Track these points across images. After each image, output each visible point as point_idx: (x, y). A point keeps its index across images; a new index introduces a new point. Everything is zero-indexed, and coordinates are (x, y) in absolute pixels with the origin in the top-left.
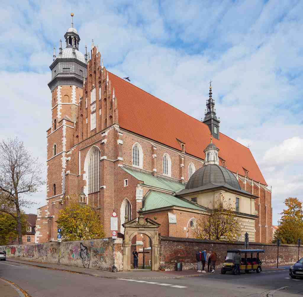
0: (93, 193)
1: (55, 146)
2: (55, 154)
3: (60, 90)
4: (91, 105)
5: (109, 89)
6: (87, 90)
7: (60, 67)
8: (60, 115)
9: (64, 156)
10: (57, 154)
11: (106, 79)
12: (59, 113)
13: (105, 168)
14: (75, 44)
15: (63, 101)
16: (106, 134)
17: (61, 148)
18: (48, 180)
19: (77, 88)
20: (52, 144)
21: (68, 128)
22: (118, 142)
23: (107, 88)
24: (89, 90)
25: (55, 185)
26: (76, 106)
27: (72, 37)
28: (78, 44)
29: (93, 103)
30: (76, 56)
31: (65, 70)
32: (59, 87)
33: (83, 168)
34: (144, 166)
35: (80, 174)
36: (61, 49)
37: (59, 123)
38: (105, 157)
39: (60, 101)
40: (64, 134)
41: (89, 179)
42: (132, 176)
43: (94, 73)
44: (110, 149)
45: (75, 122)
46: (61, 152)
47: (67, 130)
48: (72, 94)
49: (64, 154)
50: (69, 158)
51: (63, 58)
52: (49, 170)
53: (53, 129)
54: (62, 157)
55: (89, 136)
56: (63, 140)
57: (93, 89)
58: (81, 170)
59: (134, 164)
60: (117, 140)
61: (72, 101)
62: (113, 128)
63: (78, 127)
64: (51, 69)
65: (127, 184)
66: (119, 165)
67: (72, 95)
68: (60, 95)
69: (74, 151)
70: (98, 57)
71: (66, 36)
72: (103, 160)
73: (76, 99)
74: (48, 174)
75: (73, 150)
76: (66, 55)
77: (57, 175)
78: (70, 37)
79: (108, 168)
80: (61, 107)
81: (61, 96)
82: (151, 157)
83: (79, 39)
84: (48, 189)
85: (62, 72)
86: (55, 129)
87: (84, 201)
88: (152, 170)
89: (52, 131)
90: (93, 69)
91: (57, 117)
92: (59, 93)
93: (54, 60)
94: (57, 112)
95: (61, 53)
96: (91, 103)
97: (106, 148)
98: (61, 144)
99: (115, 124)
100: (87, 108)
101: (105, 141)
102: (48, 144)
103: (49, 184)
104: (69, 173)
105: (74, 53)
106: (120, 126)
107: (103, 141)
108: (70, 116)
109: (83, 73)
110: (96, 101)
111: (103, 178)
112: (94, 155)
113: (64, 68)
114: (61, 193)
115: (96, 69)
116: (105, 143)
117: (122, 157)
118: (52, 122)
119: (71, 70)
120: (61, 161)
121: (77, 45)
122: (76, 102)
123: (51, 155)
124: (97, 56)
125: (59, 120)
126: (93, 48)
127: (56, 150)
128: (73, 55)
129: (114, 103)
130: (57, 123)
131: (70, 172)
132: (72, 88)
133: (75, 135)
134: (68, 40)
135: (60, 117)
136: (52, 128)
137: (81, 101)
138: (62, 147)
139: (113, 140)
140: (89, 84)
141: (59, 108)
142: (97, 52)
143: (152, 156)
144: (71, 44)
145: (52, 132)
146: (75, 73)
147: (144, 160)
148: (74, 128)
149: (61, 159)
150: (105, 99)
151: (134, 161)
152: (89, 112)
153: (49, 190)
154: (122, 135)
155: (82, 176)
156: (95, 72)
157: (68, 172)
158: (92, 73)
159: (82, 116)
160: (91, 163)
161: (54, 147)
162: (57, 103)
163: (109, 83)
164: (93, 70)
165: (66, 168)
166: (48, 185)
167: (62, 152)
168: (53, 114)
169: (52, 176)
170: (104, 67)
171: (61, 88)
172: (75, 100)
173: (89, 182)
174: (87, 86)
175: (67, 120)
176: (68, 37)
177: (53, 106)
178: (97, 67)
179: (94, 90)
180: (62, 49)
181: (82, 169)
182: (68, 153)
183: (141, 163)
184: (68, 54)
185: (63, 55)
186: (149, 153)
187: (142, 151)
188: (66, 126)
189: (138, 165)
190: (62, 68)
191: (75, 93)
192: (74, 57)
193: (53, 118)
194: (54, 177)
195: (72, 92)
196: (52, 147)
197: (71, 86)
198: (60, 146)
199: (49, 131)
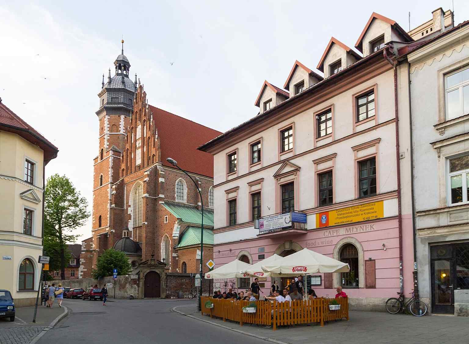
1: (102, 176)
3: (108, 120)
4: (137, 141)
10: (104, 184)
12: (107, 143)
13: (146, 205)
14: (125, 71)
16: (148, 172)
17: (107, 179)
18: (94, 210)
19: (126, 117)
20: (99, 173)
22: (159, 180)
23: (151, 128)
25: (100, 216)
26: (124, 136)
27: (122, 64)
28: (129, 70)
29: (139, 139)
30: (125, 86)
31: (113, 100)
32: (107, 117)
33: (129, 202)
34: (188, 201)
35: (125, 208)
36: (109, 78)
37: (106, 153)
38: (147, 195)
39: (108, 130)
40: (111, 164)
41: (134, 212)
42: (171, 214)
44: (152, 187)
47: (114, 161)
48: (120, 123)
49: (110, 186)
50: (115, 192)
51: (111, 87)
52: (95, 199)
54: (109, 188)
55: (135, 170)
56: (109, 171)
58: (126, 203)
59: (177, 199)
60: (158, 178)
61: (120, 130)
62: (155, 167)
64: (99, 97)
65: (166, 221)
66: (160, 202)
67: (120, 125)
68: (108, 124)
70: (143, 96)
71: (115, 63)
72: (145, 197)
73: (124, 128)
74: (94, 205)
75: (119, 183)
76: (114, 84)
77: (103, 206)
78: (120, 65)
79: (150, 205)
80: (108, 136)
81: (109, 126)
82: (195, 192)
83: (129, 66)
84: (93, 221)
85: (110, 101)
86: (102, 159)
88: (197, 204)
89: (99, 160)
91: (104, 147)
92: (107, 122)
93: (103, 88)
94: (104, 141)
95: (109, 83)
96: (137, 139)
98: (108, 174)
100: (133, 143)
101: (147, 179)
102: (95, 173)
104: (114, 207)
105: (123, 82)
107: (145, 180)
108: (118, 146)
110: (141, 137)
113: (112, 97)
114: (107, 225)
116: (147, 181)
117: (163, 194)
118: (99, 151)
119: (120, 99)
120: (107, 192)
121: (127, 71)
122: (124, 131)
123: (97, 186)
125: (107, 150)
127: (103, 180)
128: (122, 84)
130: (104, 153)
132: (120, 118)
133: (121, 168)
134: (118, 67)
135: (108, 147)
136: (99, 157)
138: (109, 177)
140: (135, 120)
141: (107, 138)
142: (143, 91)
145: (99, 161)
146: (124, 102)
147: (188, 194)
149: (108, 190)
153: (94, 222)
154: (164, 173)
155: (127, 210)
158: (138, 110)
161: (100, 178)
162: (105, 133)
163: (153, 123)
166: (94, 216)
167: (109, 183)
168: (100, 143)
169: (98, 207)
171: (109, 117)
173: (134, 215)
175: (114, 150)
176: (118, 65)
177: (100, 135)
179: (140, 127)
180: (111, 77)
182: (114, 187)
183: (185, 197)
184: (117, 83)
185: (112, 85)
186: (193, 187)
187: (186, 186)
188: (114, 157)
189: (183, 200)
190: (110, 97)
191: (124, 122)
192: (123, 86)
193: (100, 147)
194: (100, 208)
195: (121, 122)
196: (99, 176)
197: (119, 116)
198: (107, 177)
199: (96, 160)
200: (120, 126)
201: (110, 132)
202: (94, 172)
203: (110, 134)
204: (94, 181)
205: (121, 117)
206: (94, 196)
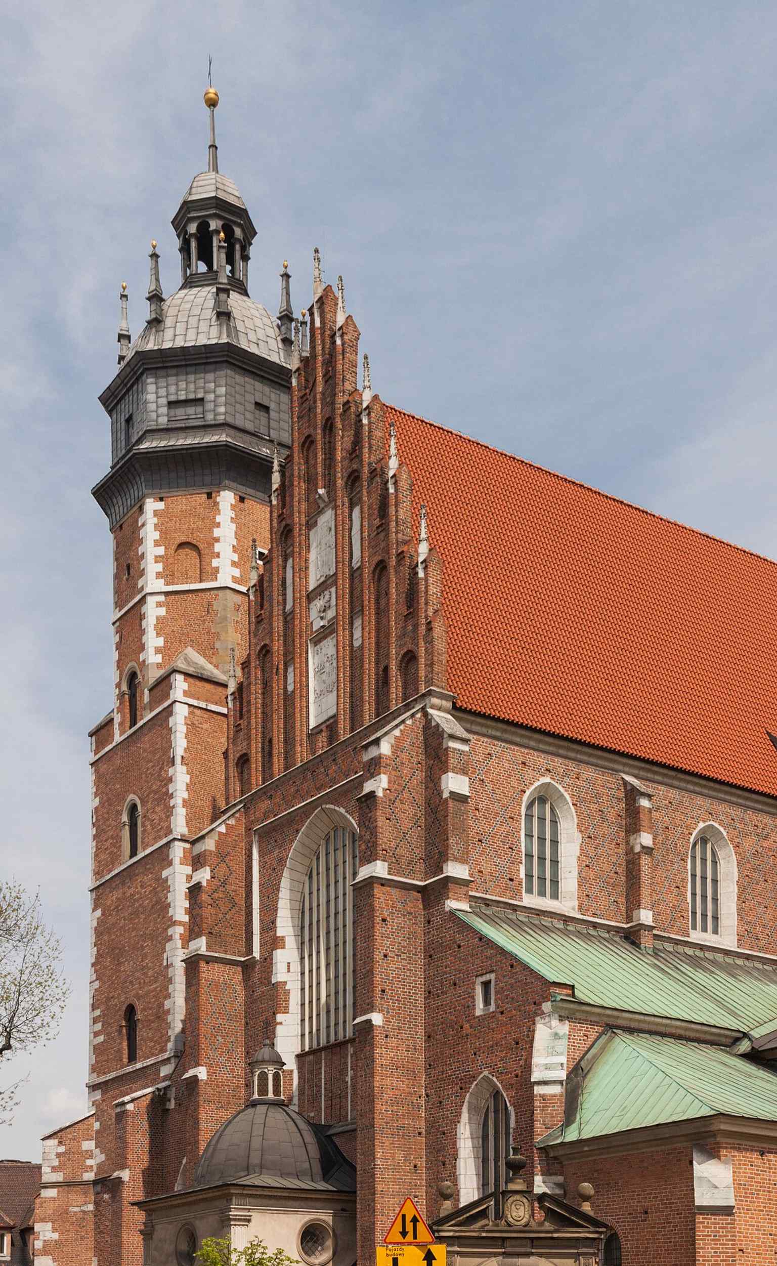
0: (324, 1048)
1: (133, 808)
2: (133, 853)
3: (155, 520)
4: (310, 597)
5: (401, 511)
6: (289, 522)
7: (151, 397)
8: (158, 650)
9: (177, 861)
10: (144, 850)
11: (384, 460)
12: (153, 641)
13: (378, 920)
14: (230, 260)
15: (168, 575)
16: (385, 748)
17: (161, 819)
18: (97, 984)
19: (242, 500)
20: (121, 797)
21: (198, 712)
22: (443, 786)
23: (392, 510)
24: (299, 518)
25: (131, 1011)
26: (239, 599)
27: (214, 225)
28: (245, 258)
29: (322, 587)
30: (233, 331)
31: (180, 412)
32: (152, 506)
33: (274, 922)
34: (585, 898)
35: (256, 954)
36: (156, 298)
37: (150, 690)
38: (380, 869)
39: (158, 575)
40: (180, 744)
41: (303, 974)
42: (513, 961)
43: (324, 428)
44: (406, 824)
45: (232, 687)
46: (161, 838)
47: (192, 727)
48: (217, 532)
49: (178, 851)
50: (204, 875)
51: (167, 345)
52: (101, 931)
53: (121, 724)
54: (170, 864)
55: (302, 755)
56: (170, 780)
57: (321, 512)
58: (263, 931)
59: (529, 891)
60: (440, 778)
61: (217, 570)
62: (419, 715)
63: (249, 711)
64: (106, 407)
65: (487, 1002)
66: (452, 904)
67: (217, 540)
68: (157, 544)
69: (227, 834)
70: (343, 345)
71: (180, 223)
72: (371, 881)
73: (236, 558)
74: (99, 957)
75: (223, 829)
76: (180, 329)
77: (144, 957)
78: (203, 226)
79: (396, 922)
80: (159, 604)
81: (161, 551)
82: (621, 850)
83: (249, 233)
84: (96, 1034)
85: (163, 420)
86: (133, 722)
87: (277, 1092)
88: (629, 919)
89: (117, 732)
90: (319, 411)
91: (144, 661)
92: (150, 533)
93: (122, 358)
94: (143, 632)
95: (156, 323)
96: (311, 588)
97: (381, 822)
98: (164, 797)
99: (430, 693)
100: (293, 612)
101: (380, 784)
102: (97, 799)
103: (103, 1007)
104: (203, 950)
105: (224, 316)
106: (454, 704)
107: (368, 787)
108: (209, 651)
109: (273, 414)
110: (335, 574)
111: (371, 972)
112: (327, 854)
113: (173, 398)
114: (163, 1050)
115: (333, 410)
116: (380, 793)
117: (463, 861)
118: (118, 686)
119: (210, 406)
120: (164, 886)
121: (240, 264)
122: (237, 572)
123: (115, 858)
124: (339, 342)
125: (154, 675)
126: (321, 298)
127: (140, 829)
128: (220, 325)
129: (426, 587)
130: (143, 693)
131: (209, 948)
132: (216, 504)
133: (231, 757)
134: (193, 244)
135: (158, 659)
136: (117, 719)
137: (261, 578)
138: (169, 811)
139: (420, 775)
140: (299, 488)
141: (153, 611)
142: (340, 320)
143: (627, 843)
144: (210, 265)
145: (118, 738)
146: (230, 420)
147: (586, 865)
148: (225, 711)
149: (165, 874)
150: (381, 568)
151: (529, 876)
152: (301, 637)
153: (101, 1038)
154: (466, 748)
155: (268, 961)
156: (329, 426)
157: (201, 945)
158: (315, 428)
159: (268, 652)
160: (311, 893)
161: (125, 818)
162: (142, 588)
163: (401, 484)
164: (319, 417)
165: (186, 918)
166: (98, 1012)
167: (170, 837)
168: (119, 646)
169: (119, 964)
170: (376, 398)
171: (161, 505)
172: (234, 564)
173: (303, 989)
174: (292, 496)
175: (191, 670)
176: (193, 228)
177: (119, 604)
178: (341, 399)
179: (326, 519)
180: (164, 296)
181: (269, 925)
182: (200, 848)
183: (569, 882)
184: (193, 321)
185: (169, 334)
186: (611, 829)
187: (576, 820)
188: (190, 705)
189: (555, 896)
190: (164, 401)
191: (234, 526)
192: (225, 336)
193: (120, 664)
194: (127, 967)
195: (218, 525)
196: (119, 813)
197: (209, 496)
198: (158, 809)
199: (103, 731)
200: (217, 547)
201: (167, 584)
202: (96, 795)
203: (167, 594)
204: (95, 837)
205: (218, 499)
206: (99, 913)
